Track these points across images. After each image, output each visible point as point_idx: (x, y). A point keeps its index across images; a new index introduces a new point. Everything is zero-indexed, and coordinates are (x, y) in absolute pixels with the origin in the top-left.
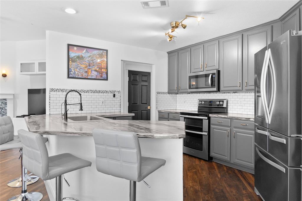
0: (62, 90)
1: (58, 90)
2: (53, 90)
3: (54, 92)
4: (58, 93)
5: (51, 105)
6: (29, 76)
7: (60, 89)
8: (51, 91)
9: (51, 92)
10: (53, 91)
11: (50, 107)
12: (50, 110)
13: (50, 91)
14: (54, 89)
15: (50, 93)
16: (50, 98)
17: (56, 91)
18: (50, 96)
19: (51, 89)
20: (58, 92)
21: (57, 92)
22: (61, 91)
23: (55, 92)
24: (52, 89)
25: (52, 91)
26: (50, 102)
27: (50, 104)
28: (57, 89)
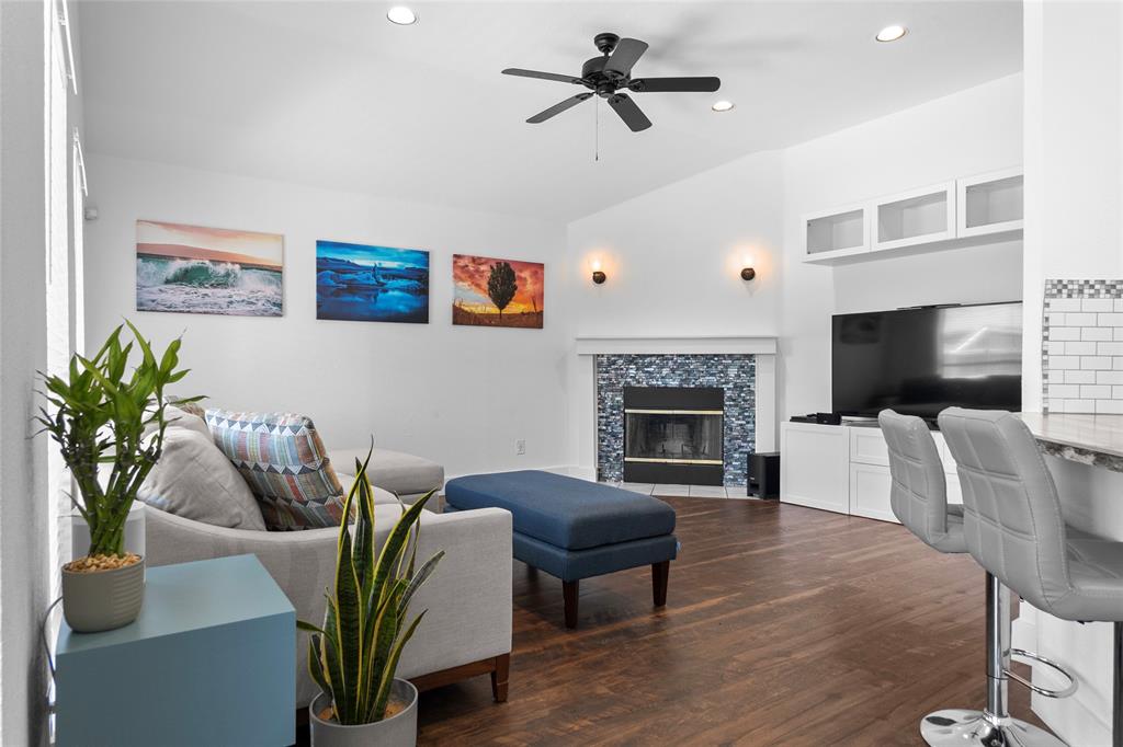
0: (1114, 287)
1: (1092, 287)
2: (1065, 286)
3: (1070, 296)
4: (1089, 303)
5: (1051, 365)
6: (829, 269)
7: (1103, 282)
8: (1053, 296)
9: (1052, 301)
10: (1065, 291)
11: (1045, 376)
12: (1045, 390)
13: (1047, 295)
14: (1071, 282)
15: (1047, 305)
16: (1046, 329)
17: (1081, 291)
18: (1047, 319)
19: (1054, 286)
20: (1091, 296)
21: (1086, 300)
22: (1108, 292)
23: (1076, 298)
24: (1060, 281)
25: (1060, 291)
26: (1045, 353)
27: (1045, 362)
28: (1087, 282)
